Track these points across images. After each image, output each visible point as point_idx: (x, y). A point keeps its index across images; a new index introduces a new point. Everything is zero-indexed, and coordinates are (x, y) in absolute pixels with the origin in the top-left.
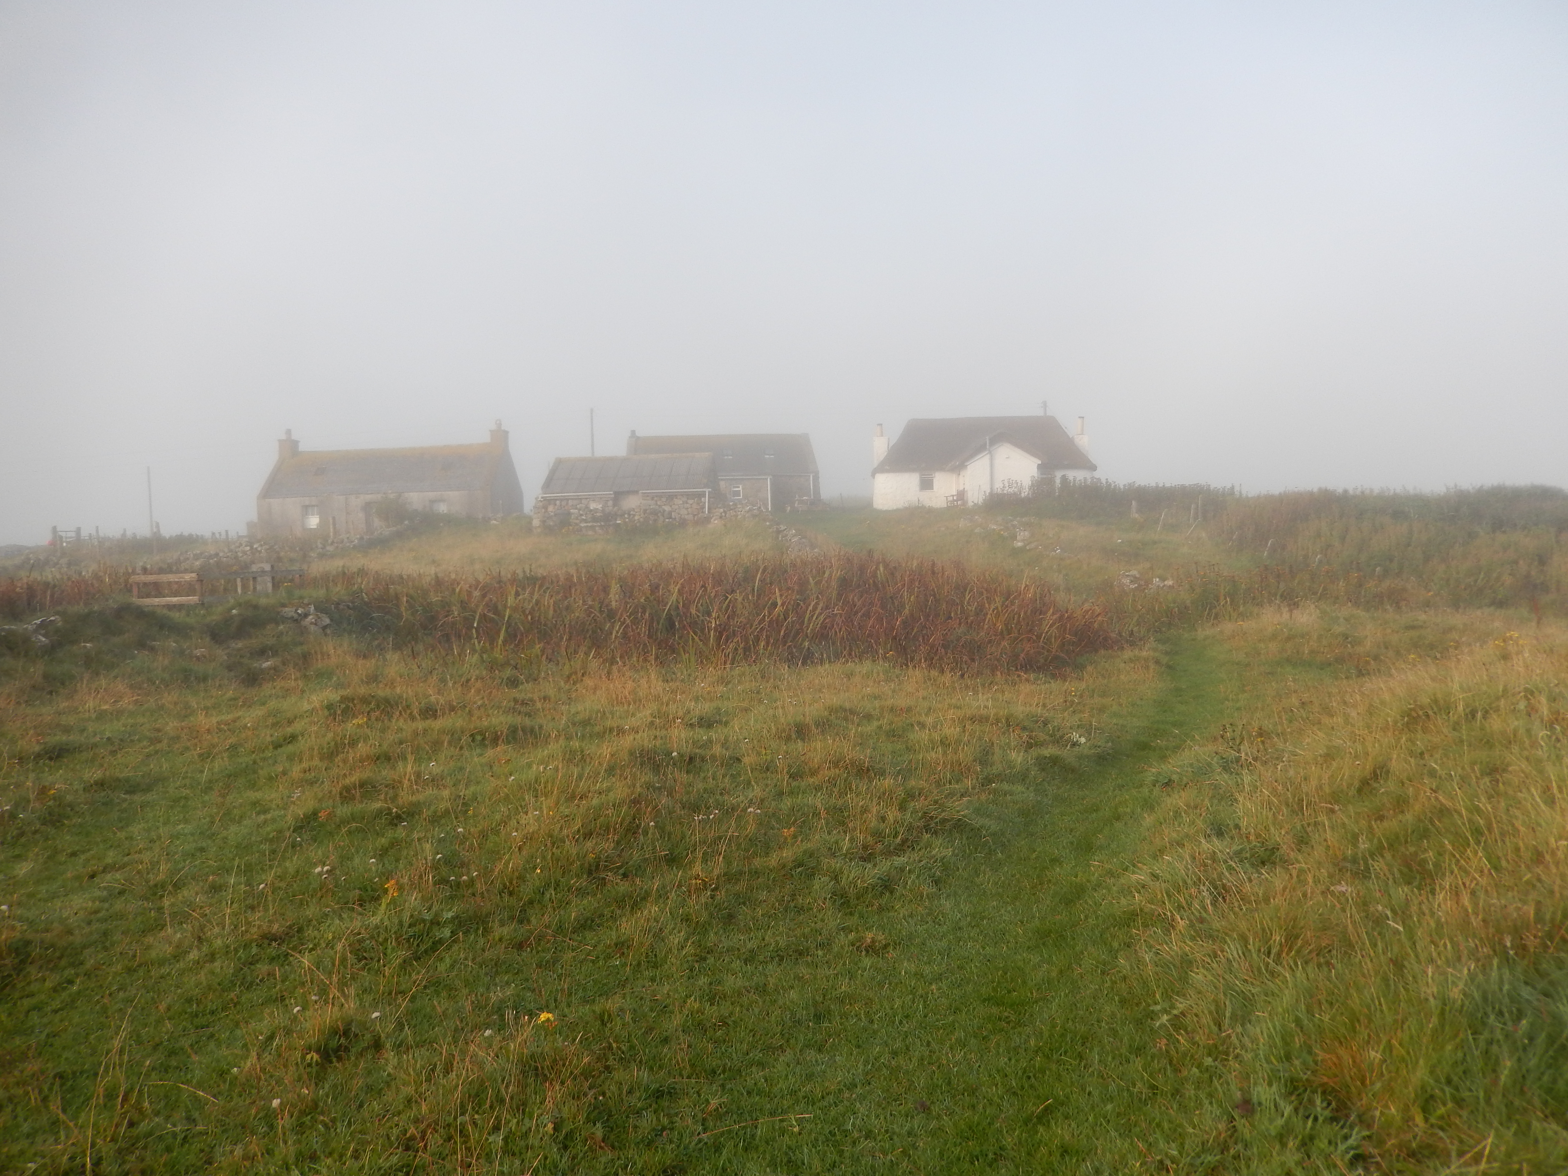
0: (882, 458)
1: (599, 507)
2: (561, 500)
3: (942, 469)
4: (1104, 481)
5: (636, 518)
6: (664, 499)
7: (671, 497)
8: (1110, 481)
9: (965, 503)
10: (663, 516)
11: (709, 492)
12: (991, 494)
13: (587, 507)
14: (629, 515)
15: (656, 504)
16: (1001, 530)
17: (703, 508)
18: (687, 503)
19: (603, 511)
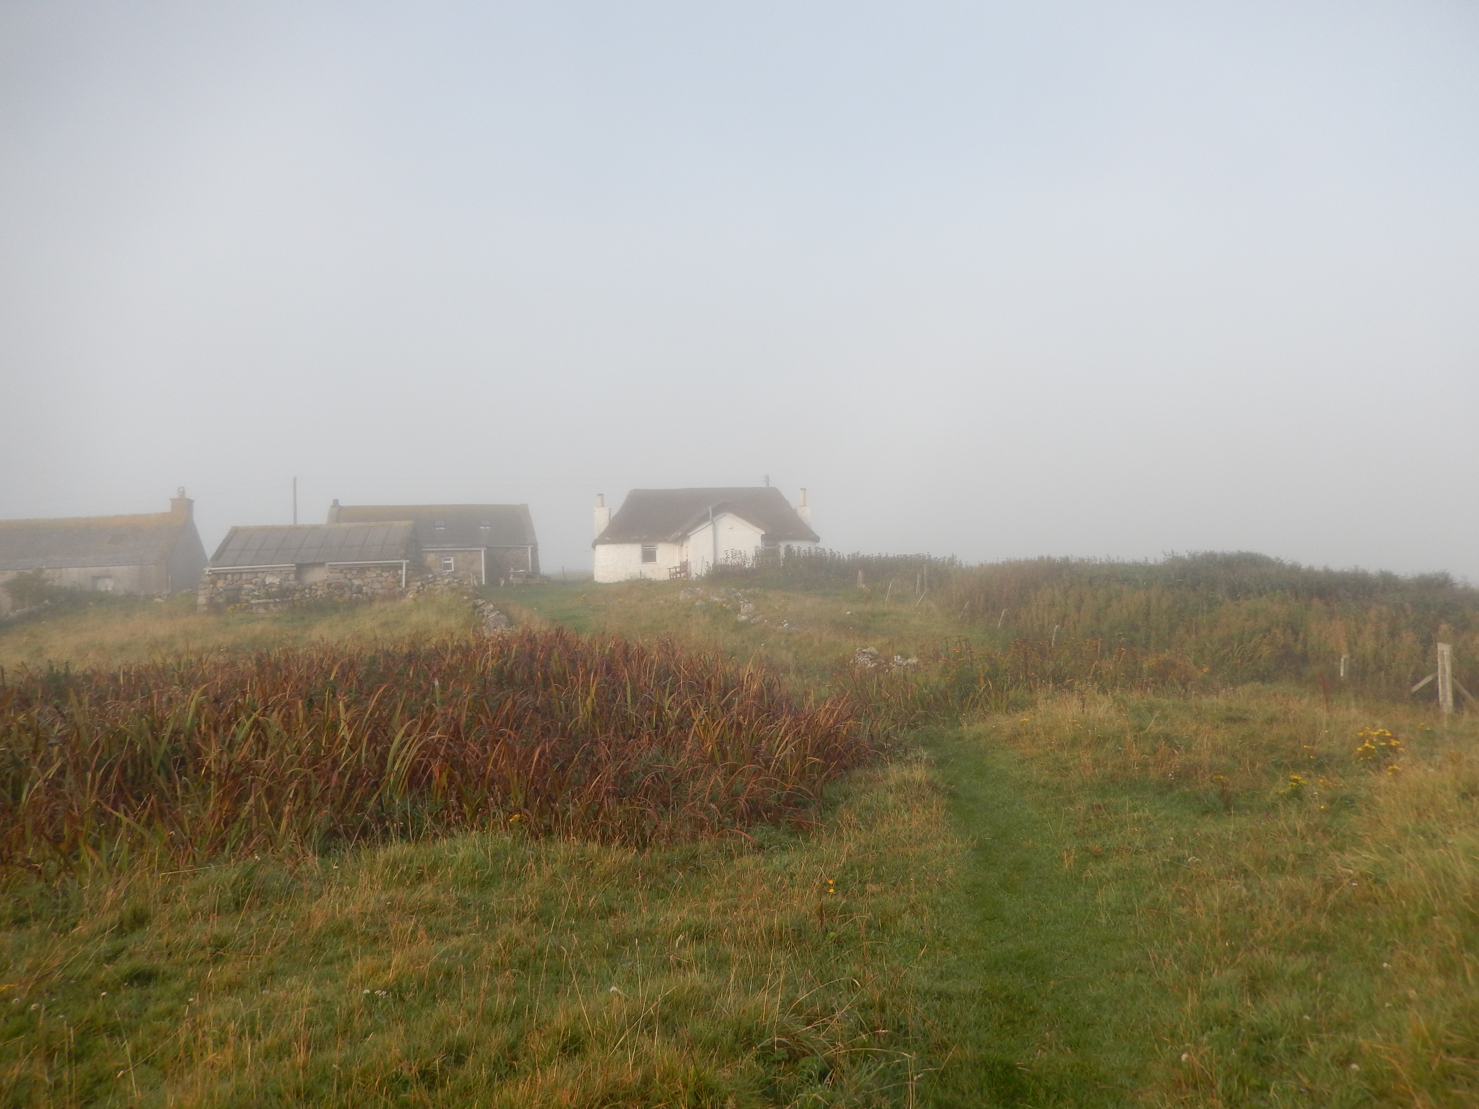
0: (602, 530)
1: (277, 581)
2: (233, 574)
3: (665, 541)
4: (828, 551)
5: (319, 593)
6: (355, 572)
7: (362, 570)
8: (834, 551)
9: (688, 575)
10: (351, 590)
11: (406, 564)
12: (715, 566)
13: (264, 581)
14: (310, 589)
15: (346, 577)
16: (724, 602)
17: (400, 581)
18: (382, 576)
19: (280, 586)
